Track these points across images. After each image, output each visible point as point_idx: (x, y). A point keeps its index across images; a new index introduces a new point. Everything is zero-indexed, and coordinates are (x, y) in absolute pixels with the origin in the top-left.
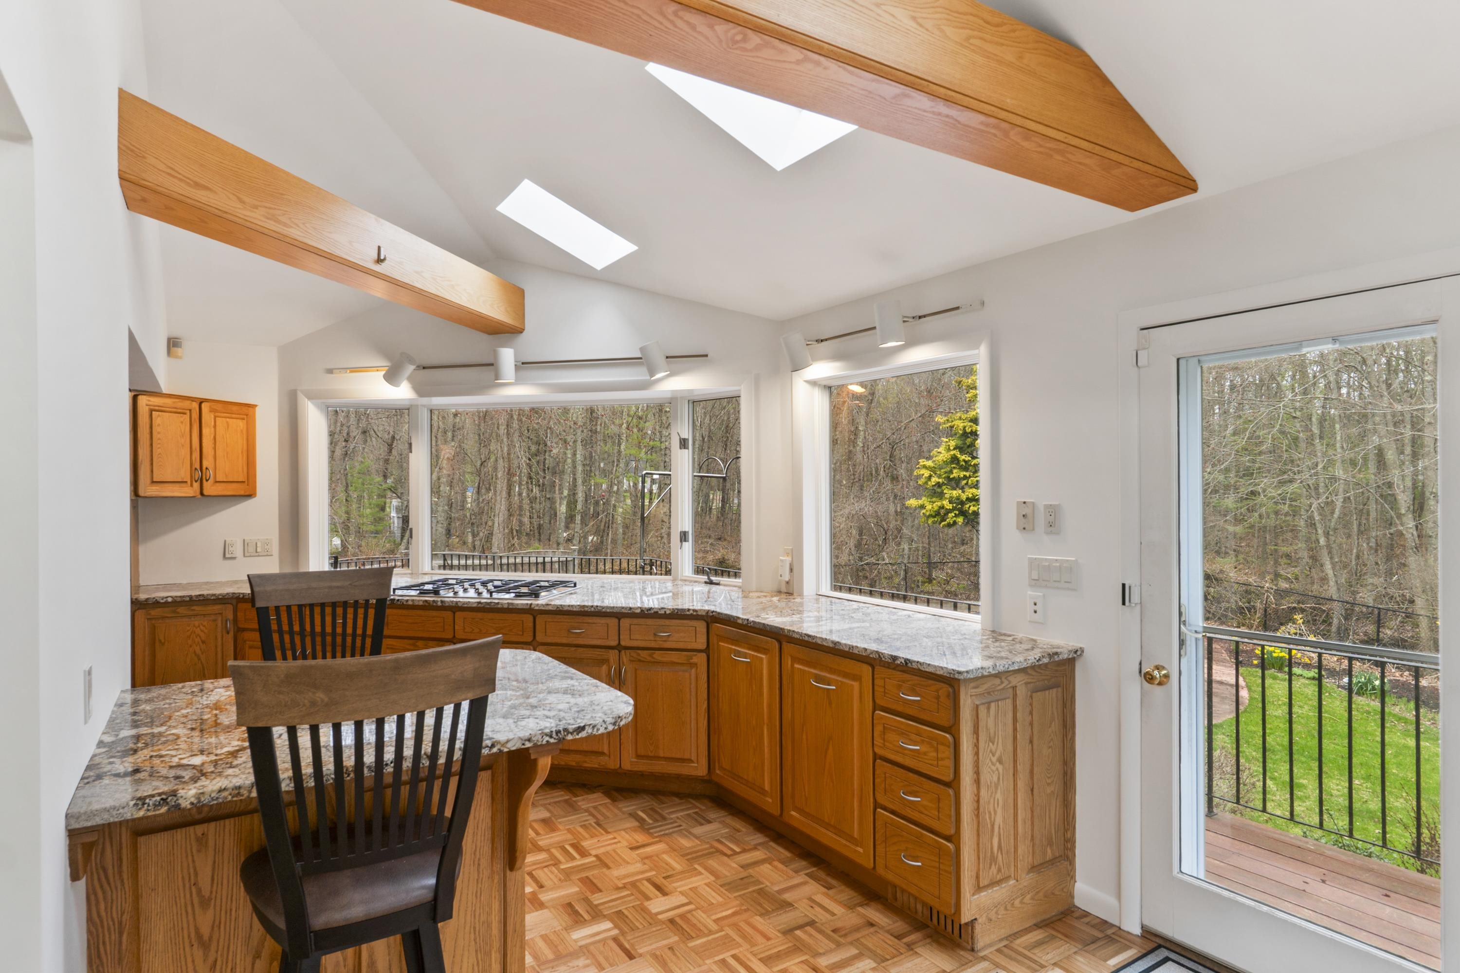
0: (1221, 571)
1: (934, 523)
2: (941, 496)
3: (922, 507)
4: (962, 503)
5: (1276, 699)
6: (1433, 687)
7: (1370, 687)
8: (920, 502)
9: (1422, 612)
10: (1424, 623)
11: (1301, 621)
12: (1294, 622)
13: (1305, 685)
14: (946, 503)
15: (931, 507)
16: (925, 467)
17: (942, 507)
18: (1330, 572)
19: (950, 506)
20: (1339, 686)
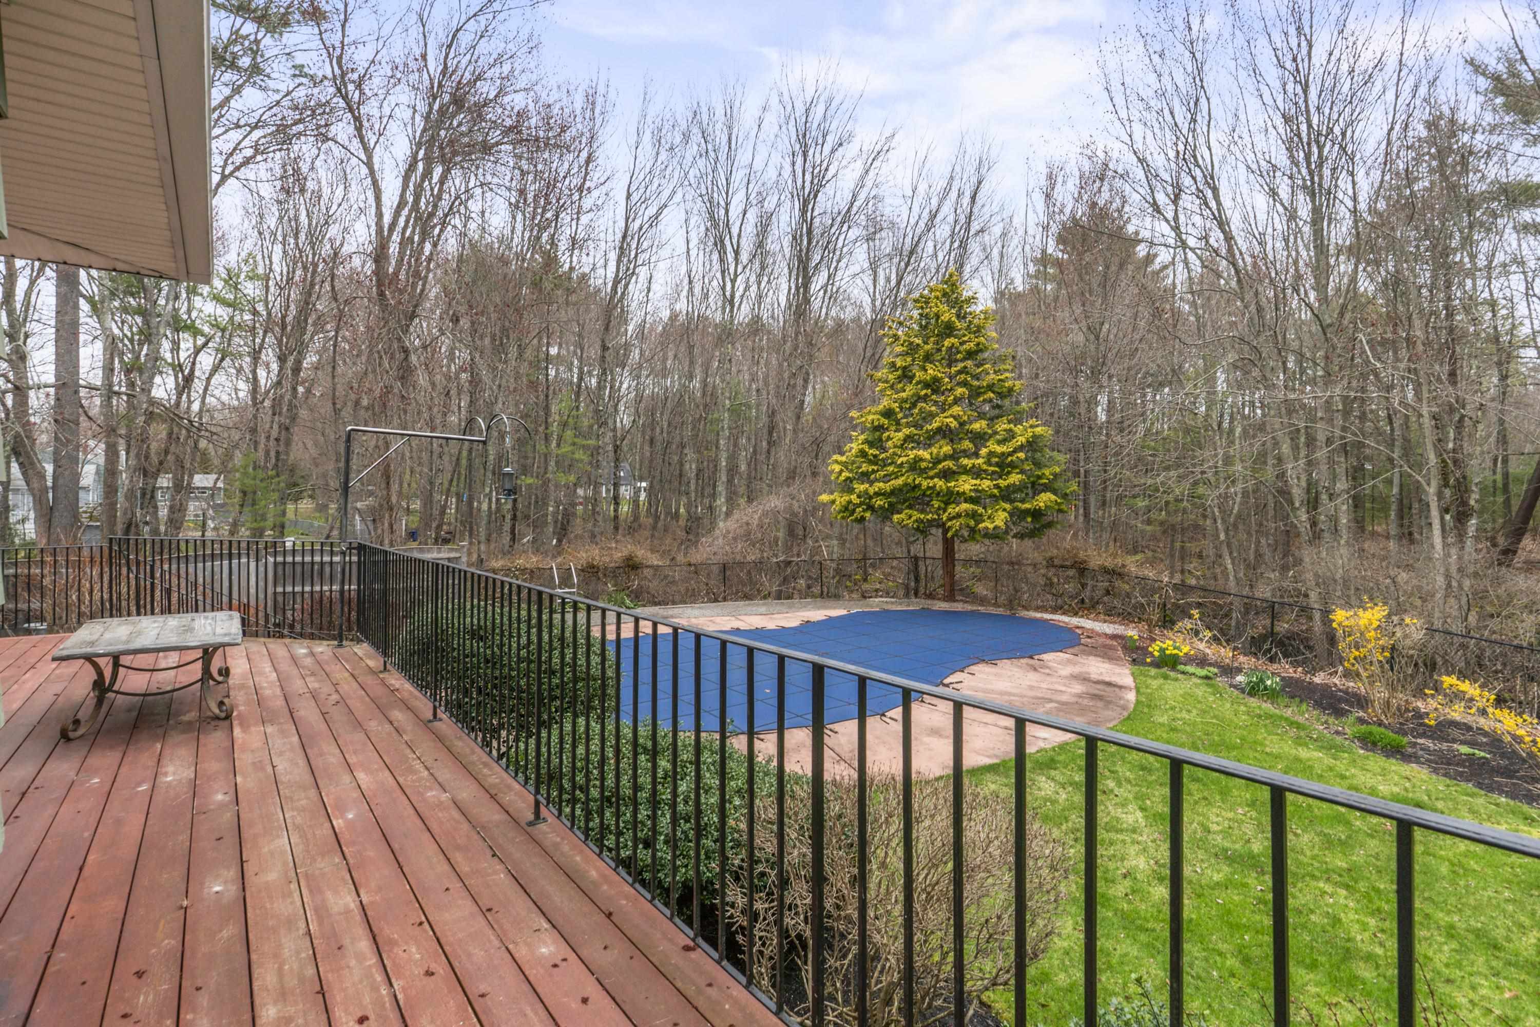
0: (1124, 566)
1: (843, 518)
2: (851, 491)
3: (833, 502)
4: (871, 498)
5: (1163, 702)
6: (1326, 684)
7: (1262, 687)
8: (832, 497)
9: (1316, 606)
10: (1317, 616)
11: (1197, 616)
12: (1190, 617)
13: (1197, 686)
14: (853, 497)
15: (841, 499)
16: (836, 462)
17: (850, 502)
18: (1230, 566)
19: (858, 501)
20: (1231, 686)
